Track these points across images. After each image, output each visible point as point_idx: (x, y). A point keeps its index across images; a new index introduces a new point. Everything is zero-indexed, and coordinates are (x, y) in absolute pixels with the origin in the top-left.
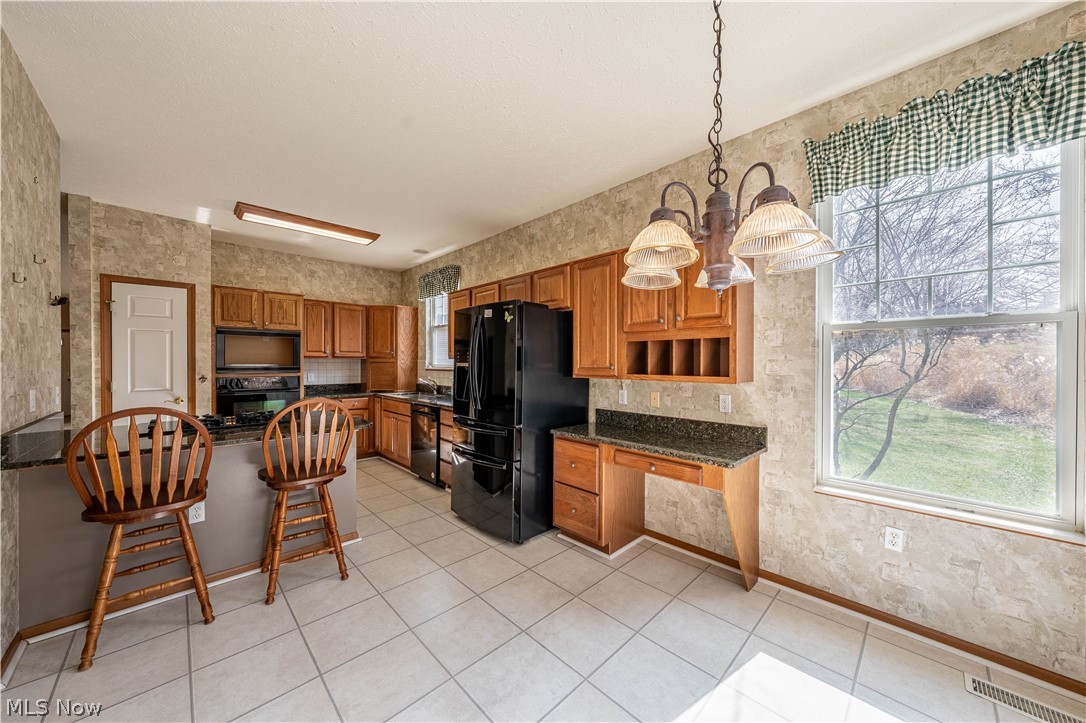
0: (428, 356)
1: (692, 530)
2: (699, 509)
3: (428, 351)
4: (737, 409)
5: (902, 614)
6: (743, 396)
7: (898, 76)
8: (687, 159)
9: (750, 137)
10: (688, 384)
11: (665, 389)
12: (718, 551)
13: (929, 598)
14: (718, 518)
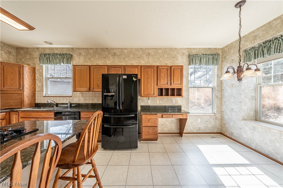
0: (44, 91)
1: (167, 129)
2: (168, 124)
3: (44, 88)
4: (176, 103)
5: (200, 132)
6: (177, 100)
7: (200, 48)
8: (166, 48)
9: (179, 49)
10: (165, 98)
11: (160, 99)
12: (172, 132)
13: (203, 128)
14: (172, 125)
